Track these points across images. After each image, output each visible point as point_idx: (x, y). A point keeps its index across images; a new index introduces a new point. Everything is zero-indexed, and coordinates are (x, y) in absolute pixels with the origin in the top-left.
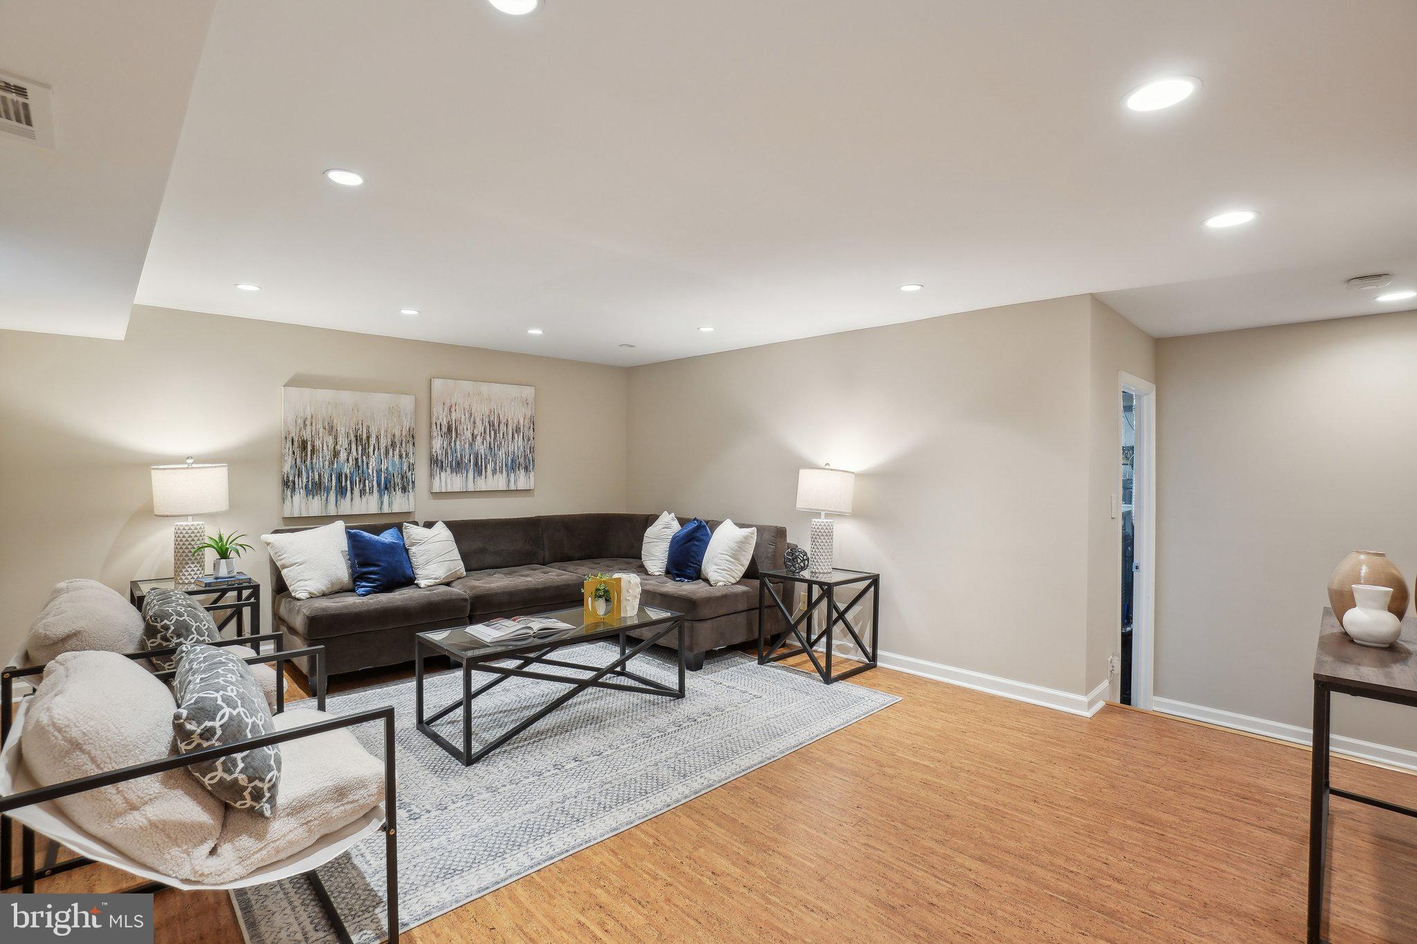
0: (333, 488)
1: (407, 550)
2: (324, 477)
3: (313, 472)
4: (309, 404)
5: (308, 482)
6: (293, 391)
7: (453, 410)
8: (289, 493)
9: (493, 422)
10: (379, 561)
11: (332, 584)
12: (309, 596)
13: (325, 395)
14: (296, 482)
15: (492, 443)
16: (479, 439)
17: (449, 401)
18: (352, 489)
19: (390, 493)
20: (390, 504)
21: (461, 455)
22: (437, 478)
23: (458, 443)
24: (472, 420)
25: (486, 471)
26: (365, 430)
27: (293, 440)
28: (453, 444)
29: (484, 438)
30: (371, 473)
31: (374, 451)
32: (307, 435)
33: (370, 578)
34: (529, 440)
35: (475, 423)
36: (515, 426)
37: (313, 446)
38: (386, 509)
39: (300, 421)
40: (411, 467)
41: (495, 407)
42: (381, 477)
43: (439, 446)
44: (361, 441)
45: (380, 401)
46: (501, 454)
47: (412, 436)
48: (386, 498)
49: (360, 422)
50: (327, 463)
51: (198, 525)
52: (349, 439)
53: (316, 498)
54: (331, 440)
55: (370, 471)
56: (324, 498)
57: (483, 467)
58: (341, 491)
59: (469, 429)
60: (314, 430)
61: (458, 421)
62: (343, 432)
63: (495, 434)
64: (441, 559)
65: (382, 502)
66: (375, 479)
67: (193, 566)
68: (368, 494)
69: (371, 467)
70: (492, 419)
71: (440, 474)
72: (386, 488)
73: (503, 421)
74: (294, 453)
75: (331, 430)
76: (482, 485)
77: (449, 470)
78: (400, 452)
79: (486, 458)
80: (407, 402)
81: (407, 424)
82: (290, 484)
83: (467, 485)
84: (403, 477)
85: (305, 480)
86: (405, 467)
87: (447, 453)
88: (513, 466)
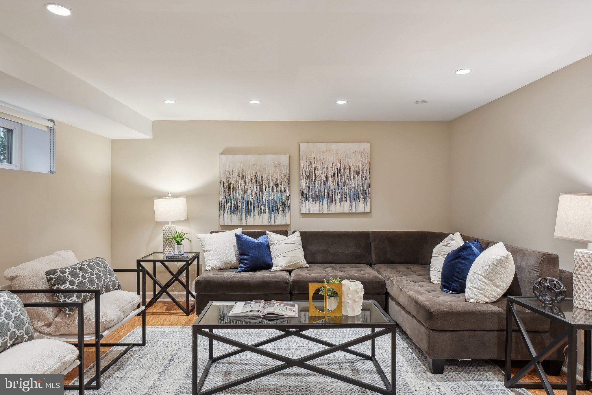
0: (244, 210)
1: (269, 248)
2: (239, 204)
3: (234, 201)
4: (231, 163)
5: (231, 206)
6: (223, 157)
7: (313, 162)
8: (222, 212)
9: (340, 168)
10: (249, 252)
11: (225, 264)
12: (211, 269)
13: (239, 158)
14: (226, 206)
15: (339, 182)
16: (330, 180)
17: (310, 156)
18: (254, 210)
19: (275, 213)
20: (275, 220)
21: (319, 190)
22: (304, 205)
23: (316, 182)
24: (325, 167)
25: (335, 200)
26: (260, 177)
27: (223, 183)
28: (313, 183)
29: (334, 179)
30: (264, 201)
31: (266, 188)
32: (231, 181)
33: (244, 262)
34: (366, 179)
35: (327, 169)
36: (355, 170)
37: (234, 187)
38: (273, 223)
39: (227, 173)
40: (288, 198)
41: (341, 158)
42: (270, 204)
43: (304, 184)
44: (259, 183)
45: (269, 159)
46: (346, 188)
47: (288, 180)
48: (273, 216)
49: (258, 172)
50: (241, 196)
51: (173, 227)
52: (252, 182)
53: (235, 215)
54: (242, 183)
55: (264, 200)
56: (240, 215)
57: (333, 198)
58: (248, 212)
59: (323, 173)
60: (234, 178)
61: (316, 169)
62: (249, 178)
63: (341, 176)
64: (285, 254)
65: (271, 219)
66: (267, 205)
67: (169, 247)
68: (262, 213)
69: (264, 198)
70: (339, 166)
71: (305, 202)
72: (273, 210)
73: (347, 167)
74: (224, 191)
75: (243, 177)
76: (333, 209)
77: (310, 199)
78: (281, 189)
79: (335, 192)
80: (284, 159)
81: (285, 171)
82: (223, 207)
83: (322, 209)
84: (282, 204)
85: (230, 205)
86: (284, 198)
87: (309, 189)
88: (354, 197)
